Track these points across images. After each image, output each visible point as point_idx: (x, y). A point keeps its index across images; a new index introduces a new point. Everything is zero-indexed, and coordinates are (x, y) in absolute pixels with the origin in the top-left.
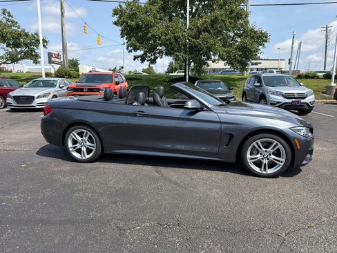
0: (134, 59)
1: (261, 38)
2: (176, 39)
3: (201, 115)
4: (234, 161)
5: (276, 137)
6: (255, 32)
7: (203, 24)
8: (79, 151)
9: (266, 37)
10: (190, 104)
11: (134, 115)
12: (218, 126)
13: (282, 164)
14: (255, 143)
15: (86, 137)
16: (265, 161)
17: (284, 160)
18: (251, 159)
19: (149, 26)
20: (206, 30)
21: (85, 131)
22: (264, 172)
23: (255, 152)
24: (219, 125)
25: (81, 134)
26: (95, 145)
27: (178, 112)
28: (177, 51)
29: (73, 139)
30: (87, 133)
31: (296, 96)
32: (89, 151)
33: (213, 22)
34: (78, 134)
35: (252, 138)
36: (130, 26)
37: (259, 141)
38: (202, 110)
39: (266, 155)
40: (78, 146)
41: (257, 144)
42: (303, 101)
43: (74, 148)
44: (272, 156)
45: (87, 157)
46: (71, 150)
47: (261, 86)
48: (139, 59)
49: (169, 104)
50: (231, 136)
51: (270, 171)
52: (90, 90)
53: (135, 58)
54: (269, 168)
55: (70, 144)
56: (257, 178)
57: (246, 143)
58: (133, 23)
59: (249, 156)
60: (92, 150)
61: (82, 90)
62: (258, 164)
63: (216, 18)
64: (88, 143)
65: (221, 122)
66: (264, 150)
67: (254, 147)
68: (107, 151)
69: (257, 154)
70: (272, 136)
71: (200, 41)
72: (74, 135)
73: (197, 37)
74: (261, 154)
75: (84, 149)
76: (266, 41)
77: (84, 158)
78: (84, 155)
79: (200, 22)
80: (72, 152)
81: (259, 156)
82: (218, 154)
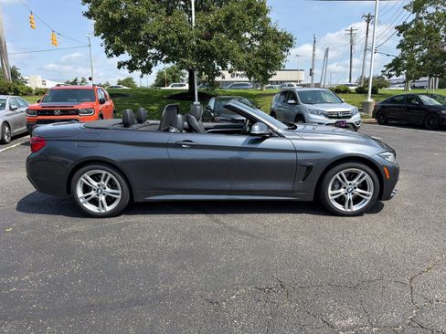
0: (119, 67)
1: (286, 42)
2: (181, 39)
3: (269, 142)
4: (312, 199)
5: (363, 166)
6: (278, 34)
7: (216, 20)
8: (95, 202)
9: (291, 41)
10: (256, 129)
11: (178, 146)
12: (292, 156)
13: (370, 198)
14: (337, 175)
15: (105, 181)
16: (350, 197)
17: (371, 193)
18: (333, 195)
19: (139, 21)
20: (220, 30)
21: (104, 172)
22: (349, 210)
23: (337, 186)
24: (294, 154)
25: (96, 177)
26: (120, 192)
27: (240, 140)
28: (183, 57)
29: (85, 184)
30: (107, 175)
31: (341, 115)
32: (110, 200)
33: (228, 19)
34: (91, 177)
35: (334, 169)
36: (113, 20)
37: (342, 173)
38: (271, 136)
39: (350, 189)
40: (93, 193)
41: (341, 176)
42: (348, 121)
43: (86, 198)
44: (358, 190)
45: (109, 209)
46: (81, 200)
47: (297, 104)
48: (126, 67)
49: (206, 129)
50: (309, 168)
51: (355, 208)
52: (65, 112)
53: (120, 65)
54: (354, 204)
55: (80, 193)
56: (340, 218)
57: (327, 176)
58: (117, 16)
59: (330, 192)
60: (115, 199)
61: (51, 113)
62: (341, 200)
63: (232, 14)
64: (108, 190)
65: (296, 151)
66: (349, 182)
67: (337, 179)
68: (138, 199)
69: (339, 188)
70: (358, 165)
71: (212, 42)
72: (86, 178)
73: (208, 38)
74: (345, 188)
75: (102, 198)
76: (291, 46)
77: (103, 211)
78: (103, 206)
79: (211, 18)
80: (84, 205)
81: (342, 191)
82: (293, 191)
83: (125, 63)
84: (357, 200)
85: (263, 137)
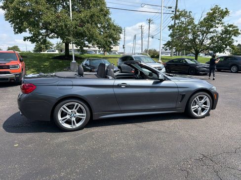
3: (164, 83)
4: (183, 112)
5: (206, 94)
6: (115, 26)
7: (85, 17)
8: (69, 122)
9: (121, 30)
12: (176, 90)
13: (208, 109)
14: (195, 99)
15: (76, 108)
16: (200, 109)
17: (209, 106)
18: (193, 108)
21: (76, 104)
22: (200, 115)
26: (85, 115)
29: (63, 111)
33: (92, 17)
35: (194, 96)
37: (198, 97)
39: (200, 105)
40: (68, 117)
41: (197, 99)
43: (63, 120)
44: (203, 105)
46: (61, 122)
48: (29, 40)
50: (183, 96)
51: (203, 114)
52: (1, 67)
54: (202, 112)
57: (191, 99)
60: (82, 119)
62: (196, 111)
63: (94, 15)
64: (77, 114)
65: (178, 87)
66: (200, 102)
67: (195, 101)
69: (195, 105)
75: (74, 119)
76: (121, 33)
77: (74, 127)
78: (74, 124)
79: (82, 15)
80: (62, 124)
81: (197, 106)
82: (176, 108)
83: (28, 38)
84: (203, 110)
85: (162, 81)
